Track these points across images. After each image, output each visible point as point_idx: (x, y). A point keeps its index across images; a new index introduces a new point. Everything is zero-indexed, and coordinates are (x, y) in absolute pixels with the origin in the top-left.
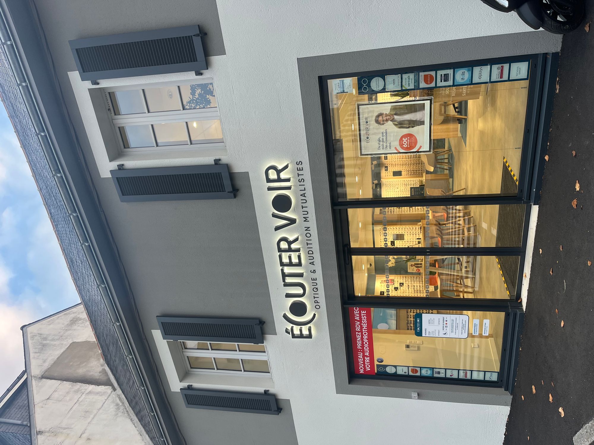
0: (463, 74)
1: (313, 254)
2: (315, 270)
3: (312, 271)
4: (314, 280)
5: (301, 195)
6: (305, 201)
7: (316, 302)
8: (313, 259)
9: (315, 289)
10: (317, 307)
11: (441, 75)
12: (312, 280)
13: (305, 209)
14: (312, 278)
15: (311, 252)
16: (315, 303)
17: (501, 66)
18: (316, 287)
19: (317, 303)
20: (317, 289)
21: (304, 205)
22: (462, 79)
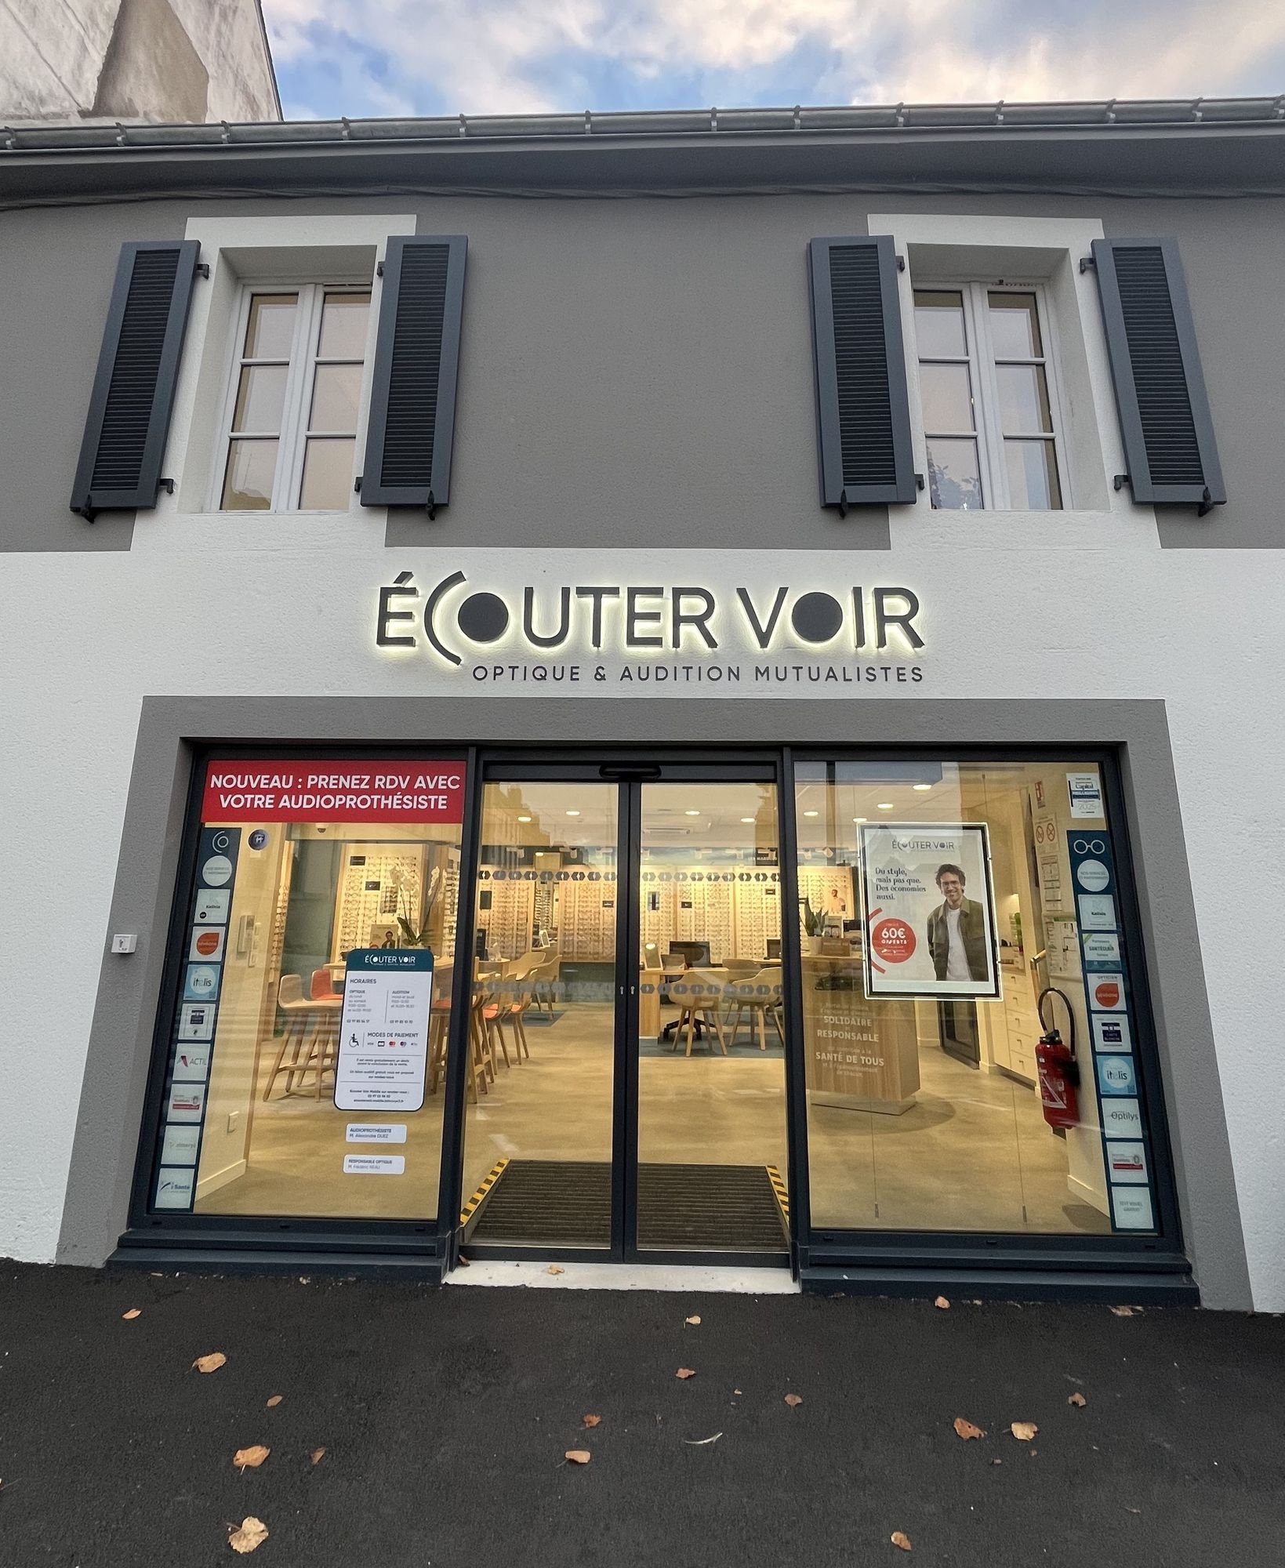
0: (1122, 1076)
1: (657, 679)
2: (603, 678)
3: (600, 670)
4: (572, 673)
5: (831, 669)
6: (814, 676)
7: (498, 671)
8: (640, 677)
9: (540, 672)
10: (480, 672)
11: (1118, 1025)
12: (572, 668)
13: (792, 673)
14: (578, 668)
15: (662, 674)
16: (496, 668)
17: (1141, 1165)
18: (550, 676)
19: (495, 674)
20: (543, 678)
21: (804, 673)
22: (1111, 1073)
